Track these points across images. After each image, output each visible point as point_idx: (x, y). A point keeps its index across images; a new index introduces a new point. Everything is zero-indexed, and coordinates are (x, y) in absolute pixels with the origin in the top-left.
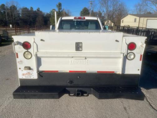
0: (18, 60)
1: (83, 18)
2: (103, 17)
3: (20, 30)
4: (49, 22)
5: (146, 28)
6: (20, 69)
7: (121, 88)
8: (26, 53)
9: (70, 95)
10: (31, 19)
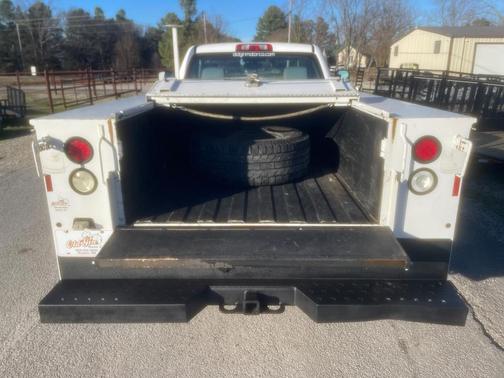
0: (51, 197)
1: (266, 48)
2: (333, 38)
3: (63, 82)
4: (156, 55)
5: (471, 75)
6: (59, 225)
7: (390, 284)
8: (78, 174)
9: (222, 310)
10: (99, 48)
